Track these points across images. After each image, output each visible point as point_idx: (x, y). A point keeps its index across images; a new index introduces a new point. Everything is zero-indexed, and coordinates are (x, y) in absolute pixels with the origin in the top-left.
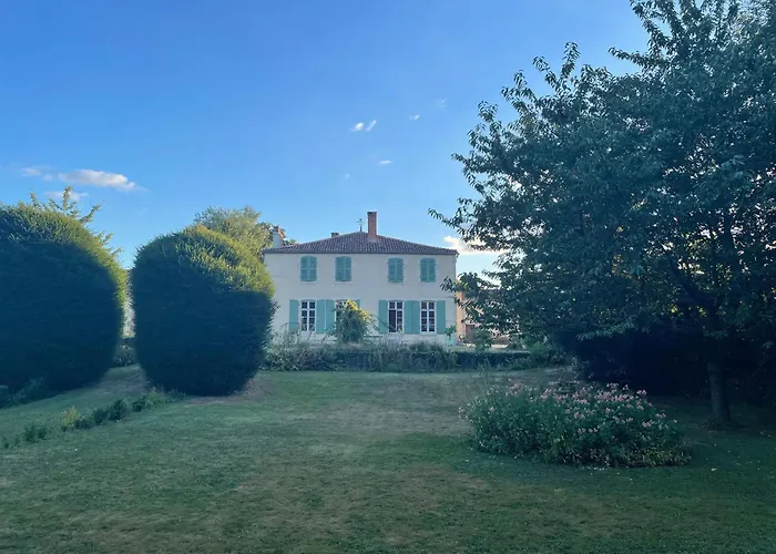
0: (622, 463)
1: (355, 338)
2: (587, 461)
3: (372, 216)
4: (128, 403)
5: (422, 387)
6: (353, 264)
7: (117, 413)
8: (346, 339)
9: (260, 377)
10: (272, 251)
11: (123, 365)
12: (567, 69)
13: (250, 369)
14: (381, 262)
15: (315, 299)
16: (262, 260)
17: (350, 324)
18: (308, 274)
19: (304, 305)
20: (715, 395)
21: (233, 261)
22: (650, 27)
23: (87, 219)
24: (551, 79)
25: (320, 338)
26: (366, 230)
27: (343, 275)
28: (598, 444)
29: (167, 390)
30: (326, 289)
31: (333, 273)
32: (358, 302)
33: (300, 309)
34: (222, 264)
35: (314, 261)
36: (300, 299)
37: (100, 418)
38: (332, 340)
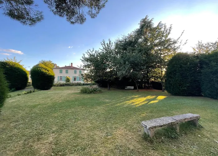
0: (94, 93)
1: (68, 82)
2: (91, 93)
3: (72, 64)
4: (32, 91)
5: (77, 88)
6: (69, 71)
7: (31, 92)
8: (67, 82)
9: (53, 87)
10: (55, 68)
11: (28, 86)
12: (93, 51)
13: (51, 86)
14: (73, 71)
15: (62, 76)
16: (52, 70)
17: (68, 80)
18: (61, 72)
19: (60, 77)
20: (108, 86)
21: (48, 71)
22: (103, 46)
23: (19, 62)
24: (91, 52)
25: (63, 82)
26: (71, 66)
27: (67, 72)
28: (92, 91)
29: (38, 89)
30: (64, 74)
31: (65, 72)
32: (69, 77)
33: (60, 78)
34: (46, 71)
35: (62, 70)
36: (60, 76)
37: (28, 93)
38: (65, 82)
